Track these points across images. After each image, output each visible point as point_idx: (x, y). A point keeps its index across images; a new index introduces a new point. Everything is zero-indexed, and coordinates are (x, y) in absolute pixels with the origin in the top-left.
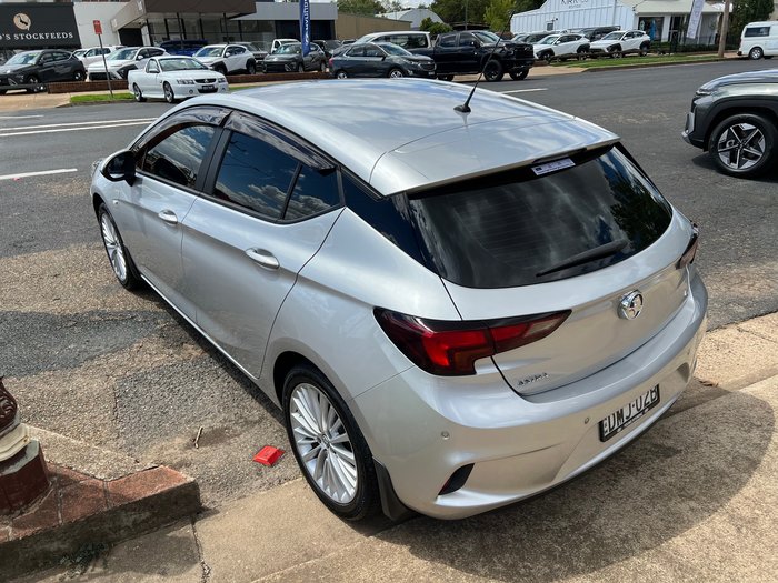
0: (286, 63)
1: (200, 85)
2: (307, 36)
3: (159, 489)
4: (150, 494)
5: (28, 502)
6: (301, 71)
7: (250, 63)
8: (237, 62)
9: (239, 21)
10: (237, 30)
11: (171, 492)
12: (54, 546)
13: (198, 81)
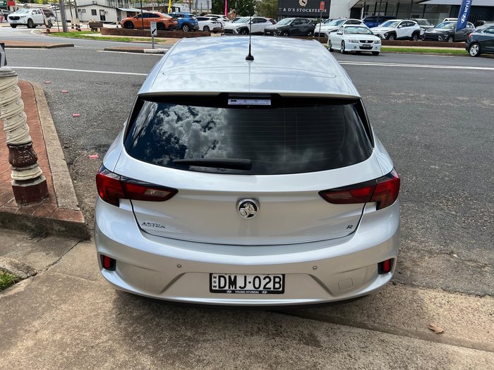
0: (440, 35)
1: (362, 44)
2: (464, 17)
3: (71, 220)
4: (66, 220)
5: (29, 202)
6: (451, 41)
7: (416, 33)
8: (407, 31)
9: (425, 5)
10: (422, 11)
11: (73, 223)
12: (29, 224)
13: (361, 41)
